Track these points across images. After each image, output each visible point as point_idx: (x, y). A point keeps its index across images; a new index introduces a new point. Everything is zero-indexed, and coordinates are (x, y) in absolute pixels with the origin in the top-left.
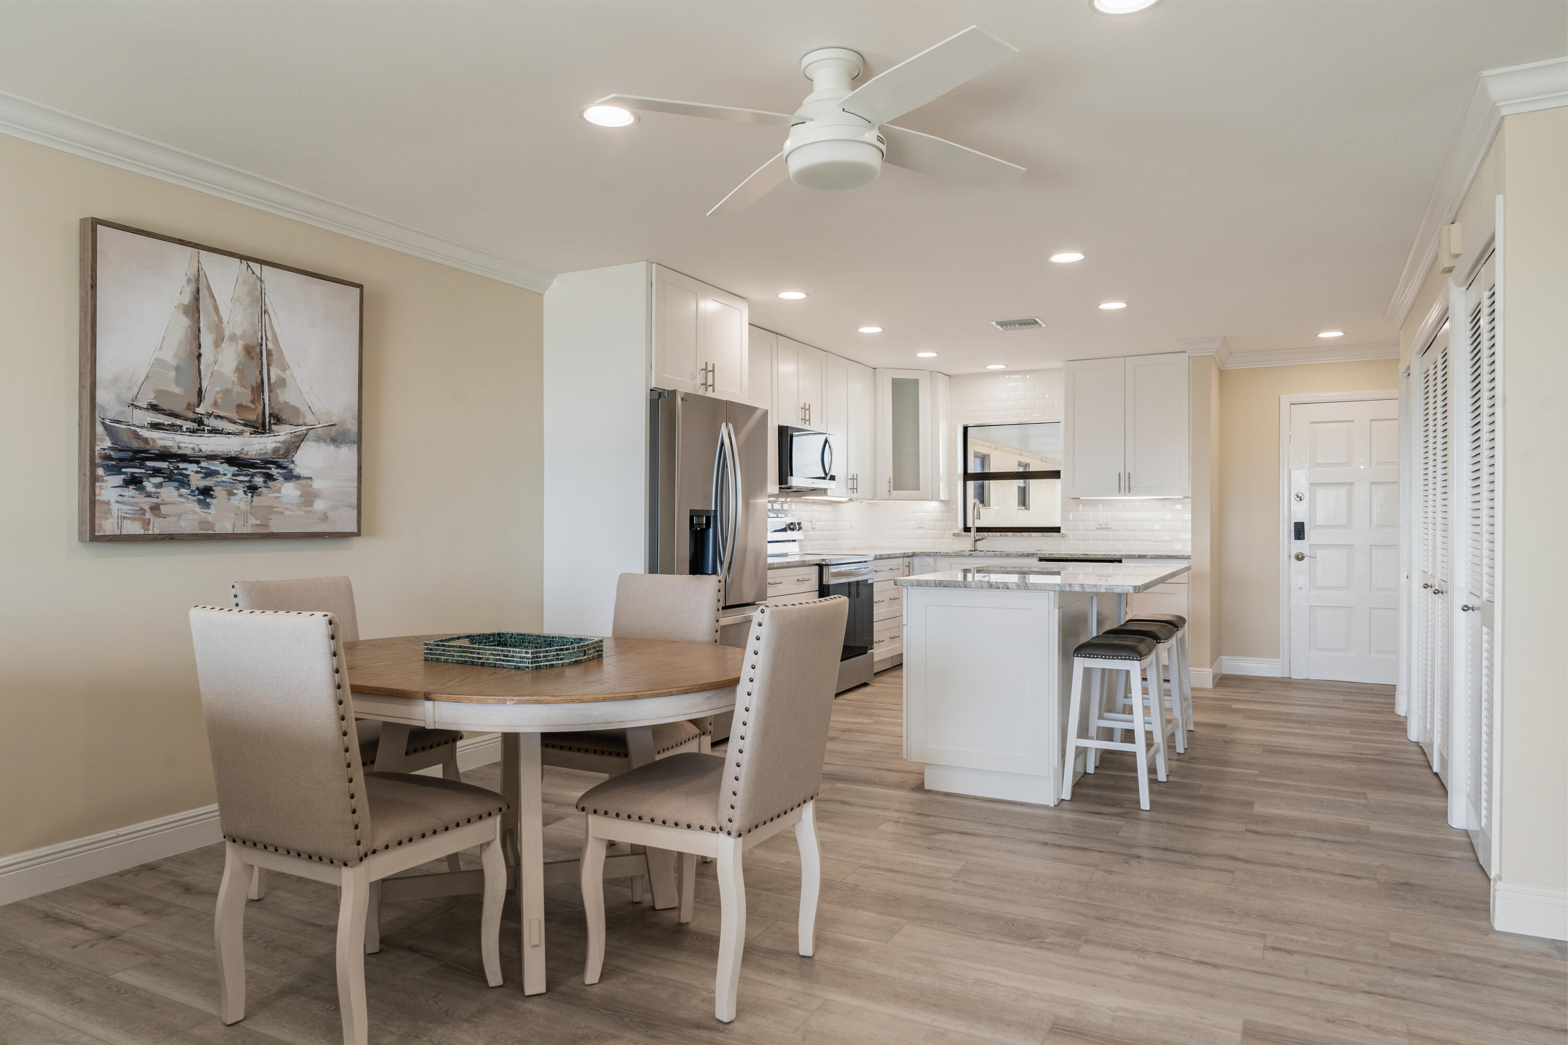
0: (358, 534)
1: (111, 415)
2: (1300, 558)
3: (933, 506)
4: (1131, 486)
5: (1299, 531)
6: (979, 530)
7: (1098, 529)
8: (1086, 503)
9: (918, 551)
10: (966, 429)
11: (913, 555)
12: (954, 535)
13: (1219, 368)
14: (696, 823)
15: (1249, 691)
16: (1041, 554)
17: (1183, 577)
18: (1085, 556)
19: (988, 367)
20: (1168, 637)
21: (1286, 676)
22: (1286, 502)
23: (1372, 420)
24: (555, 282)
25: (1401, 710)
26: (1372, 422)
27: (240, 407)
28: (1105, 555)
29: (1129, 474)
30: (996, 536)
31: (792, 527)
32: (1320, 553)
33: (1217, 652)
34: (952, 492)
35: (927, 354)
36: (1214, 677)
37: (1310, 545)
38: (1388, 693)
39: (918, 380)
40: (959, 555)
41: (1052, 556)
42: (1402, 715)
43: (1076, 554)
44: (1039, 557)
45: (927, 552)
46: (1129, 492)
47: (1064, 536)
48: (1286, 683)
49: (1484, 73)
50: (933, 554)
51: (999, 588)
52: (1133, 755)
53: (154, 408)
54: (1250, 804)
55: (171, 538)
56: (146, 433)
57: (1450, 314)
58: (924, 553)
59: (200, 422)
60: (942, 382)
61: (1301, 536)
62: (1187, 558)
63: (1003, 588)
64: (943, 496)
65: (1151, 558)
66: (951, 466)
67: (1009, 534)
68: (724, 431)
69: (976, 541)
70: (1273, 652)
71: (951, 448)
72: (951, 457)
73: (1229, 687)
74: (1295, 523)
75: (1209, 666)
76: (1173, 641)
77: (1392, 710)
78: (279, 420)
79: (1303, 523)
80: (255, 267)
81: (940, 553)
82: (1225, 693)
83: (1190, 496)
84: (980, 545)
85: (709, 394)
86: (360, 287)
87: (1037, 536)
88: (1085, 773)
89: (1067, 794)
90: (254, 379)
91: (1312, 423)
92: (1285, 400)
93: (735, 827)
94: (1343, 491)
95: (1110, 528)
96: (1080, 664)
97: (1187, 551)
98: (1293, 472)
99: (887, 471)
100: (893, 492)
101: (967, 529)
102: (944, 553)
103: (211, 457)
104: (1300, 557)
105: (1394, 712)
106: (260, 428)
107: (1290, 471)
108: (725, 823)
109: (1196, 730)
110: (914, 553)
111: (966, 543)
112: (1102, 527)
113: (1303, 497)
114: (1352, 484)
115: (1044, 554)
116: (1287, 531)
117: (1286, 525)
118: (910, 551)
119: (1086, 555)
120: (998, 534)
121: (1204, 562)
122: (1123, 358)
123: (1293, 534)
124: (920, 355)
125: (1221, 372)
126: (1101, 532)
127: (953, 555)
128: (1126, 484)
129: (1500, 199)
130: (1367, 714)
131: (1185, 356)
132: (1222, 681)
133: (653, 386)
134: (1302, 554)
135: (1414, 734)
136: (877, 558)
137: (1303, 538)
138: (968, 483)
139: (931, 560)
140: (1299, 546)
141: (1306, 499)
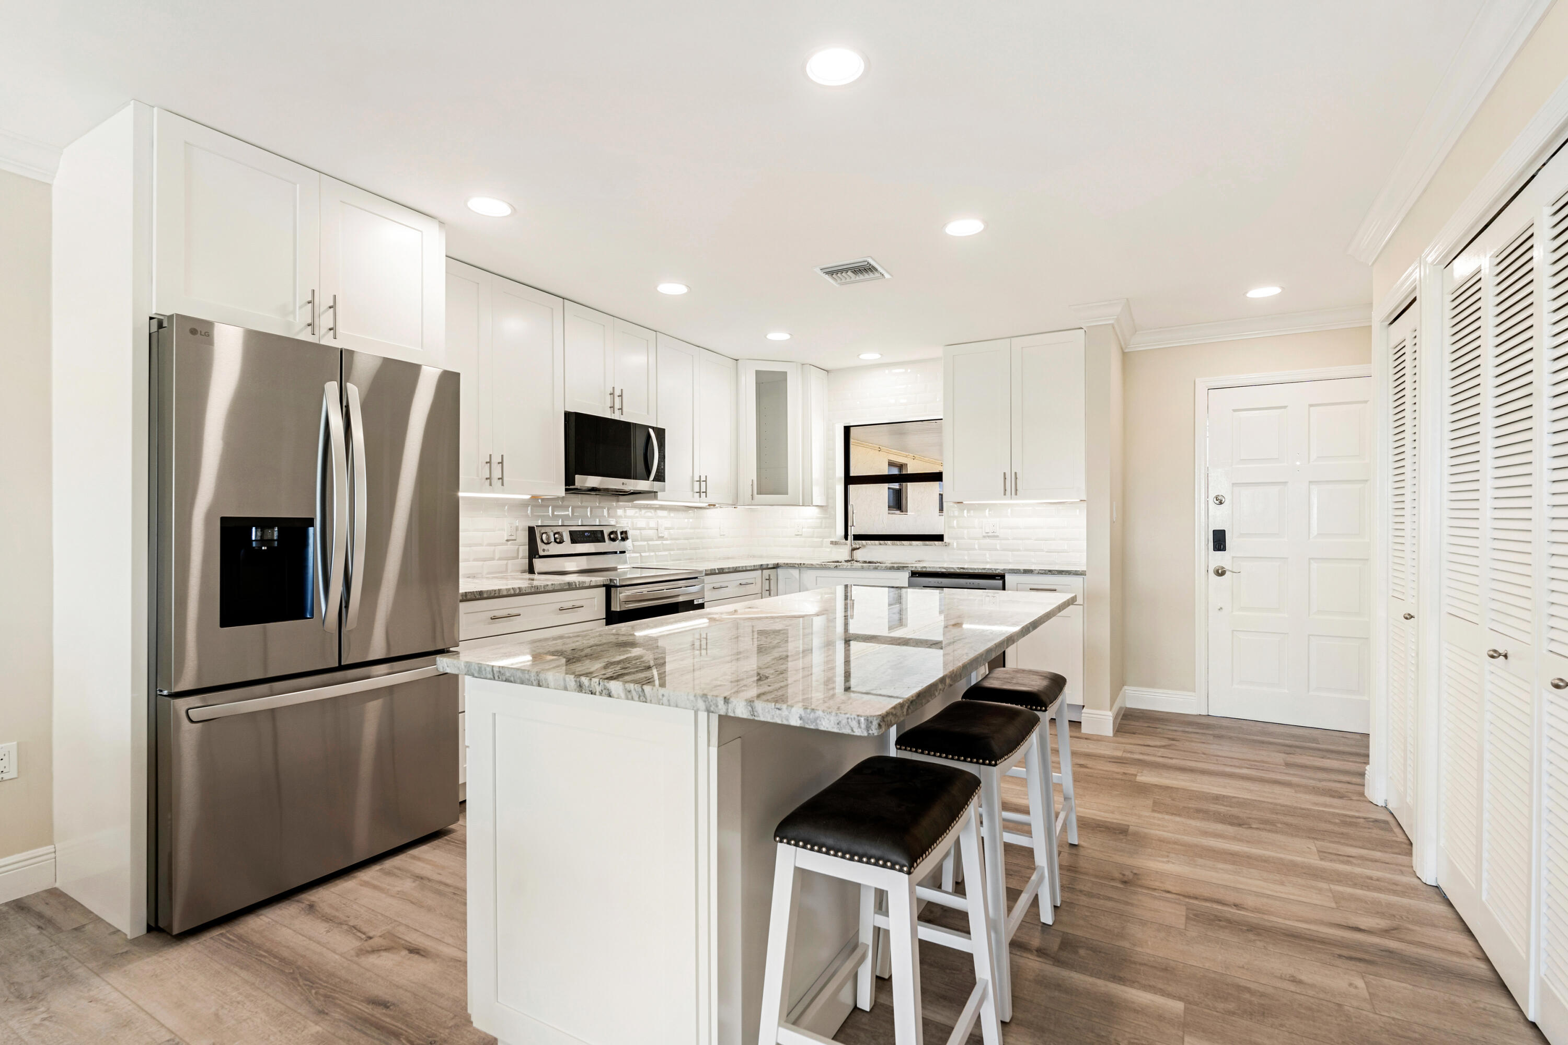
2: (1220, 573)
3: (812, 512)
4: (1018, 488)
5: (1219, 541)
7: (984, 537)
8: (970, 507)
9: (784, 561)
10: (847, 430)
11: (776, 567)
12: (832, 543)
13: (1122, 349)
15: (1158, 743)
16: (912, 567)
18: (962, 570)
19: (863, 357)
21: (1204, 715)
22: (1203, 506)
23: (1311, 406)
26: (1312, 408)
28: (984, 569)
29: (1016, 473)
30: (875, 545)
31: (612, 536)
32: (1245, 567)
33: (1119, 680)
34: (829, 496)
35: (778, 336)
36: (1115, 717)
37: (1233, 557)
39: (786, 373)
40: (834, 566)
41: (924, 570)
42: (1380, 805)
43: (953, 568)
44: (912, 571)
45: (791, 564)
46: (1016, 494)
47: (945, 545)
50: (796, 566)
51: (595, 694)
58: (787, 564)
60: (815, 375)
61: (1222, 546)
62: (1081, 574)
63: (601, 694)
64: (818, 499)
65: (1038, 573)
66: (828, 469)
67: (889, 542)
69: (853, 549)
70: (1185, 682)
71: (829, 449)
72: (830, 459)
73: (1134, 733)
74: (1214, 531)
75: (1109, 708)
77: (1358, 788)
79: (1224, 531)
81: (804, 564)
82: (1128, 747)
83: (1085, 499)
84: (858, 555)
87: (917, 545)
88: (856, 1008)
91: (1234, 411)
92: (1201, 386)
94: (1273, 492)
95: (997, 536)
97: (1083, 563)
98: (1212, 471)
99: (750, 473)
100: (756, 496)
101: (845, 537)
102: (808, 564)
104: (1220, 571)
105: (1362, 794)
107: (1207, 470)
109: (1082, 843)
110: (778, 564)
111: (840, 552)
112: (989, 535)
113: (1223, 500)
114: (1285, 483)
115: (916, 567)
116: (1205, 540)
117: (1203, 533)
118: (771, 562)
119: (963, 568)
120: (877, 542)
121: (1102, 579)
122: (1008, 340)
123: (1212, 544)
125: (1125, 356)
126: (988, 541)
127: (818, 566)
128: (1012, 486)
130: (1327, 800)
131: (1081, 333)
132: (1125, 720)
133: (155, 310)
134: (1223, 568)
137: (1224, 549)
138: (852, 487)
139: (795, 573)
140: (1219, 559)
141: (1227, 502)
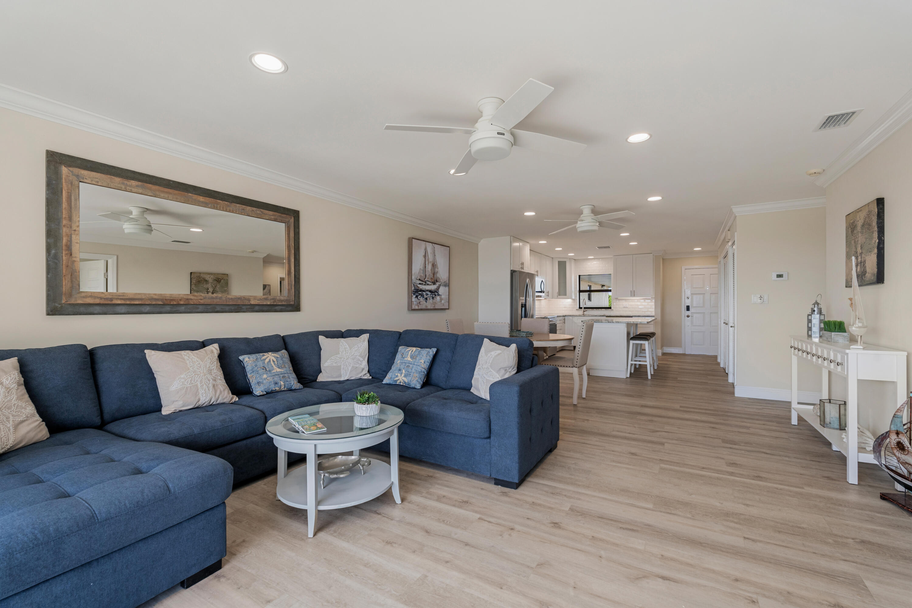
0: (448, 309)
1: (414, 282)
2: (688, 316)
3: (569, 301)
5: (688, 308)
6: (585, 308)
8: (619, 299)
9: (567, 315)
10: (579, 276)
12: (577, 310)
14: (568, 366)
16: (610, 315)
17: (652, 323)
18: (627, 315)
19: (587, 257)
20: (653, 337)
21: (684, 353)
22: (684, 299)
24: (482, 240)
25: (719, 360)
26: (711, 275)
27: (431, 278)
29: (634, 291)
30: (591, 310)
32: (695, 315)
33: (662, 346)
34: (576, 296)
35: (571, 254)
36: (662, 353)
37: (691, 313)
38: (716, 357)
39: (566, 261)
40: (580, 316)
43: (624, 315)
44: (606, 316)
45: (569, 315)
46: (634, 296)
47: (612, 310)
48: (684, 355)
49: (732, 207)
50: (571, 316)
52: (646, 365)
53: (420, 280)
54: (677, 378)
55: (421, 310)
56: (419, 286)
57: (728, 253)
59: (425, 282)
60: (573, 262)
62: (654, 317)
64: (573, 297)
65: (642, 317)
66: (575, 288)
67: (595, 309)
68: (527, 281)
69: (584, 311)
70: (679, 345)
71: (575, 282)
72: (575, 285)
74: (687, 306)
75: (661, 348)
76: (653, 338)
78: (437, 281)
79: (689, 306)
80: (434, 244)
83: (654, 297)
84: (586, 313)
85: (522, 271)
86: (449, 247)
87: (603, 310)
88: (633, 370)
89: (628, 376)
90: (433, 272)
91: (692, 275)
92: (683, 268)
93: (577, 366)
94: (702, 296)
95: (627, 308)
96: (632, 342)
97: (653, 314)
98: (686, 290)
99: (557, 290)
100: (559, 296)
101: (580, 308)
103: (427, 291)
106: (434, 283)
107: (685, 290)
108: (575, 365)
109: (659, 365)
111: (581, 312)
112: (625, 307)
114: (704, 294)
116: (684, 308)
118: (565, 315)
119: (621, 315)
121: (659, 318)
122: (634, 255)
123: (686, 309)
124: (569, 255)
125: (663, 259)
126: (624, 309)
128: (633, 294)
129: (736, 233)
131: (652, 254)
132: (664, 354)
133: (512, 269)
135: (722, 366)
136: (558, 316)
137: (689, 310)
138: (581, 293)
139: (571, 318)
140: (688, 313)
141: (690, 298)
